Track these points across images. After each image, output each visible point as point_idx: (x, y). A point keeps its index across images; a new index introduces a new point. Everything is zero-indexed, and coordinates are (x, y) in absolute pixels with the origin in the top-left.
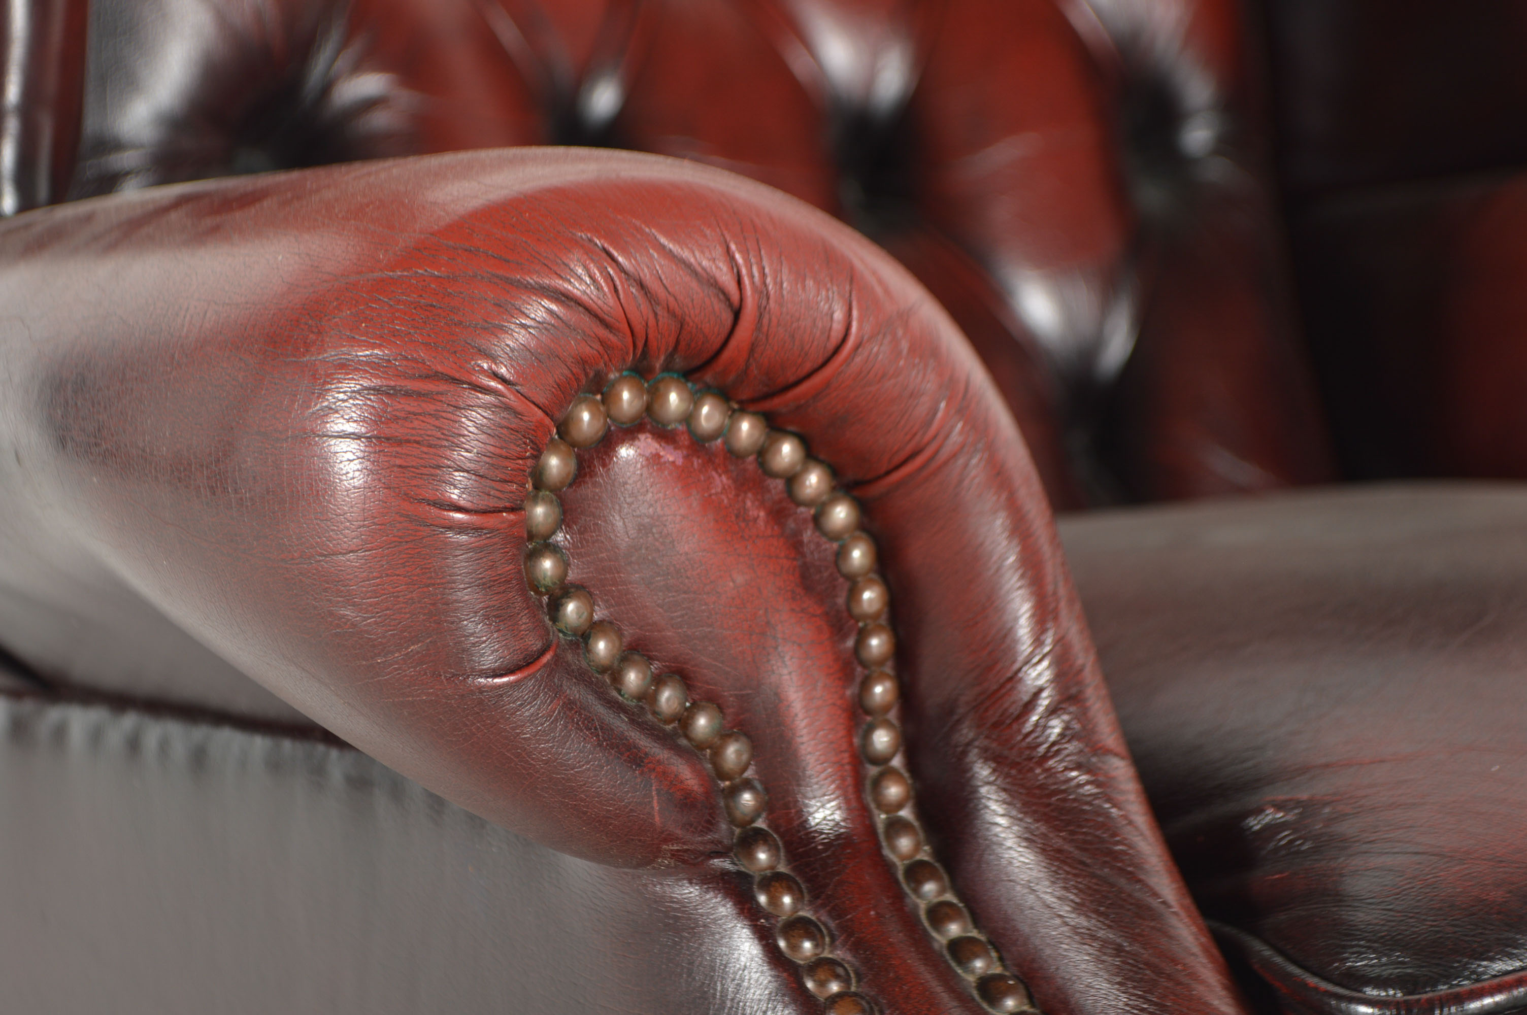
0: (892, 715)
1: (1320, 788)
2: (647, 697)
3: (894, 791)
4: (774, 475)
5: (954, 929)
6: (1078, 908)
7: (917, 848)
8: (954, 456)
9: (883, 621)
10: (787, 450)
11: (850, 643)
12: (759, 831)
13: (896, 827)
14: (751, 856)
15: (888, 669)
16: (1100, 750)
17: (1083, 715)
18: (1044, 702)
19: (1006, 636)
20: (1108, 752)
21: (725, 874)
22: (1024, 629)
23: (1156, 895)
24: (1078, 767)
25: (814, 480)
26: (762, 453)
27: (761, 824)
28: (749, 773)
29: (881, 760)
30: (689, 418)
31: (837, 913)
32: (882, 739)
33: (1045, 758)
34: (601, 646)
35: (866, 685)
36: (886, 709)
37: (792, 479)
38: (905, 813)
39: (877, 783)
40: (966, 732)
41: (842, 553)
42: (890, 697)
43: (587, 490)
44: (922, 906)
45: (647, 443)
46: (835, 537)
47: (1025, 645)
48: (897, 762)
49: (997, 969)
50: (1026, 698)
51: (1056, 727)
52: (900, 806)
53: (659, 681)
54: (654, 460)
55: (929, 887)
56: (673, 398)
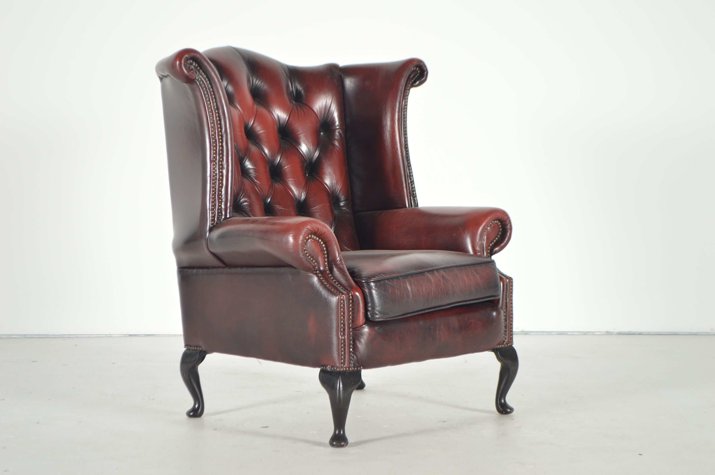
0: (327, 262)
1: (360, 268)
2: (310, 259)
3: (327, 268)
4: (319, 242)
5: (332, 278)
6: (342, 276)
7: (329, 272)
8: (333, 241)
9: (326, 254)
10: (320, 240)
11: (324, 256)
12: (317, 270)
13: (327, 270)
14: (317, 272)
15: (327, 258)
16: (343, 264)
17: (342, 262)
18: (339, 260)
19: (336, 255)
20: (344, 265)
21: (315, 273)
22: (337, 255)
23: (347, 274)
24: (342, 265)
25: (322, 243)
26: (318, 240)
27: (317, 269)
28: (317, 265)
29: (326, 265)
30: (314, 238)
31: (323, 276)
32: (326, 264)
33: (339, 265)
34: (307, 254)
35: (325, 259)
36: (326, 261)
37: (320, 243)
38: (328, 269)
39: (326, 267)
40: (333, 263)
41: (324, 248)
42: (327, 260)
43: (307, 243)
44: (329, 276)
45: (311, 239)
46: (323, 247)
47: (337, 256)
48: (327, 265)
49: (335, 281)
50: (338, 260)
51: (340, 263)
52: (327, 269)
53: (311, 258)
54: (311, 241)
55: (330, 275)
56: (313, 236)
